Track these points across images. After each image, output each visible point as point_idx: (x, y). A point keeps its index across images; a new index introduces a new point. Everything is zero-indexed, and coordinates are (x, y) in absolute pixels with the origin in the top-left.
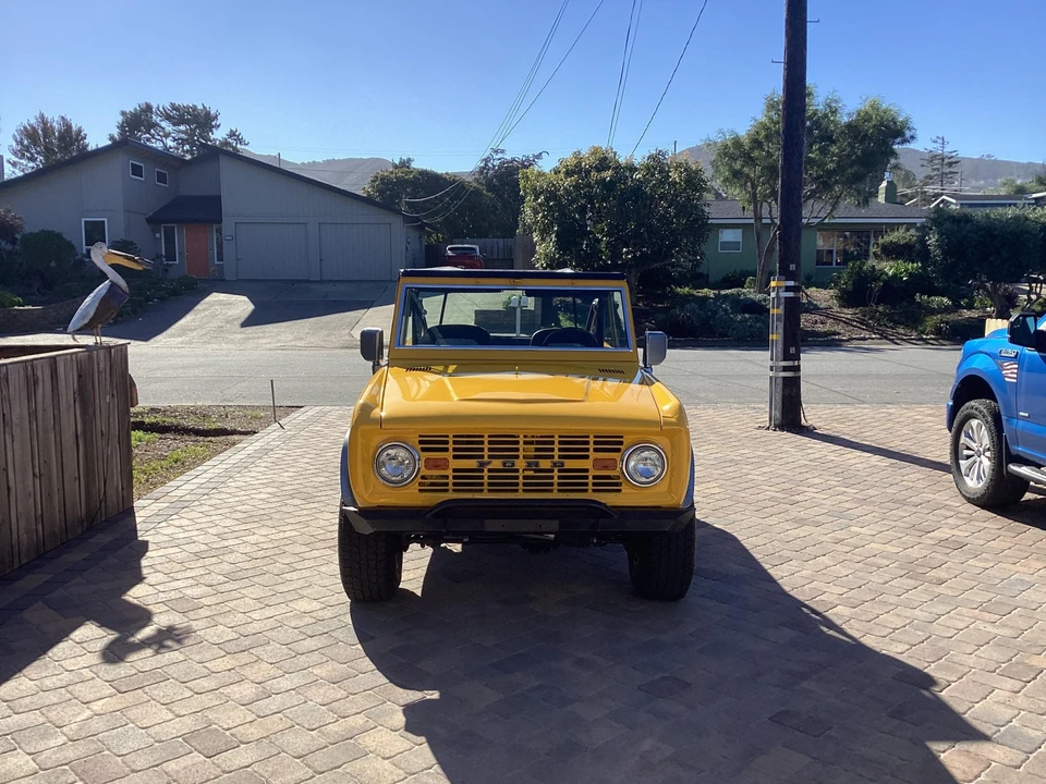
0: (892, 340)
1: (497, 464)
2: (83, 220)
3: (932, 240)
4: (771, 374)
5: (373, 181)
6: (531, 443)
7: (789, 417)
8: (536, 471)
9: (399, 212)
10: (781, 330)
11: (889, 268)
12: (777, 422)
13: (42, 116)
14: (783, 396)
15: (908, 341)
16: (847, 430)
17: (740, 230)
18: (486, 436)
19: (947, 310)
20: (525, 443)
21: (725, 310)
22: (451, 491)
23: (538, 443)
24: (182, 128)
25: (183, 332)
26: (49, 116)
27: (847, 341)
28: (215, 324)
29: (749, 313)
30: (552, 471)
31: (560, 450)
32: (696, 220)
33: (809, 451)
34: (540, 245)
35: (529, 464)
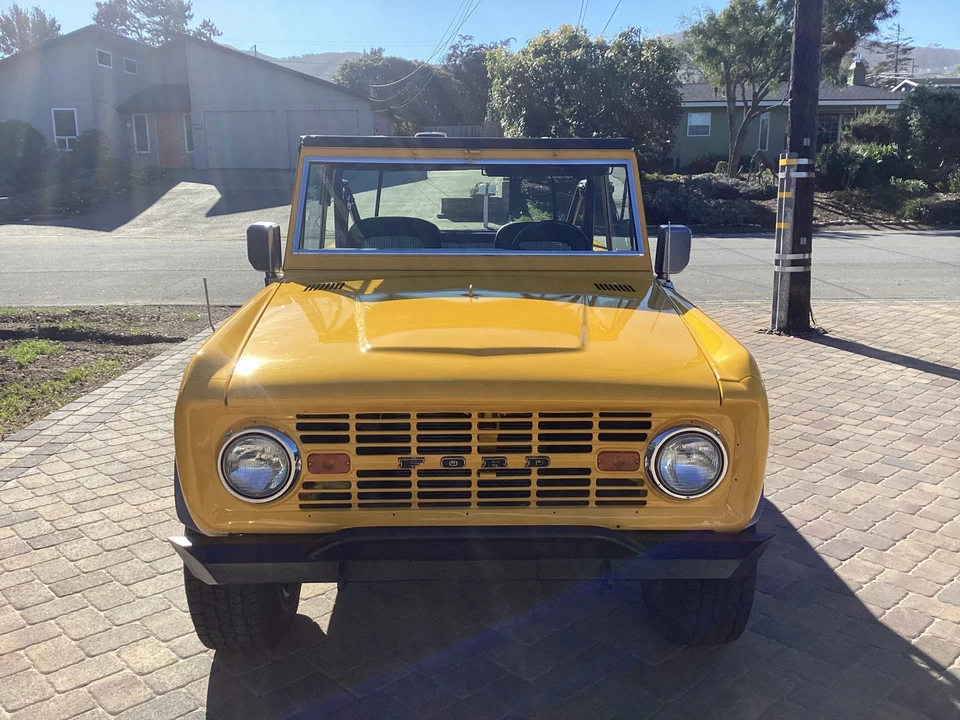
0: (869, 225)
1: (434, 461)
2: (53, 109)
3: (914, 120)
4: (776, 268)
5: (343, 69)
6: (492, 426)
7: (796, 319)
8: (499, 473)
9: (367, 100)
10: (790, 218)
11: (861, 150)
12: (782, 325)
13: (16, 7)
14: (790, 294)
15: (887, 226)
16: (860, 333)
17: (709, 114)
18: (414, 415)
19: (922, 193)
20: (481, 426)
21: (699, 197)
22: (355, 507)
23: (504, 426)
24: (157, 19)
25: (149, 221)
26: (23, 7)
27: (824, 226)
28: (181, 213)
29: (723, 198)
30: (528, 472)
31: (541, 437)
32: (668, 103)
33: (827, 362)
34: (508, 130)
35: (488, 463)
